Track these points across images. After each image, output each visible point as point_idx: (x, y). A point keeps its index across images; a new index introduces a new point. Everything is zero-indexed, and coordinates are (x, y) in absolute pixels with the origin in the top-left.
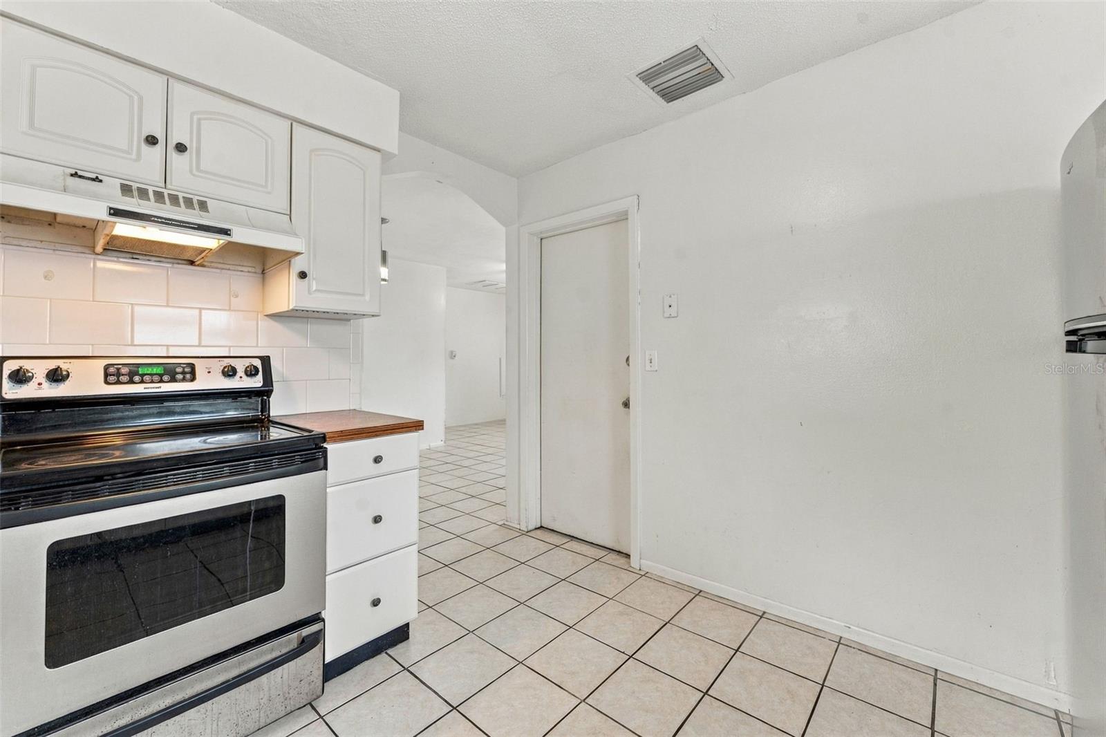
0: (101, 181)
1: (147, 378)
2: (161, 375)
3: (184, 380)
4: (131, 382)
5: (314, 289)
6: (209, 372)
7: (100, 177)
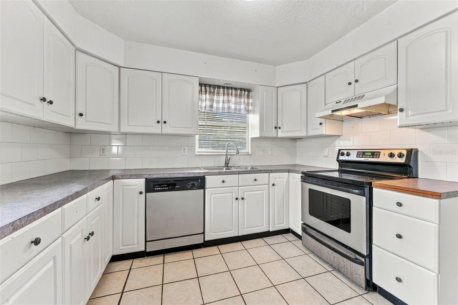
0: (341, 102)
1: (366, 156)
2: (370, 155)
3: (376, 157)
4: (362, 157)
5: (410, 115)
6: (384, 155)
7: (340, 101)
